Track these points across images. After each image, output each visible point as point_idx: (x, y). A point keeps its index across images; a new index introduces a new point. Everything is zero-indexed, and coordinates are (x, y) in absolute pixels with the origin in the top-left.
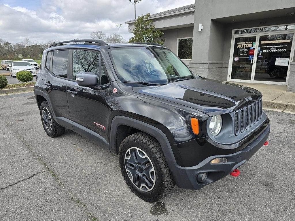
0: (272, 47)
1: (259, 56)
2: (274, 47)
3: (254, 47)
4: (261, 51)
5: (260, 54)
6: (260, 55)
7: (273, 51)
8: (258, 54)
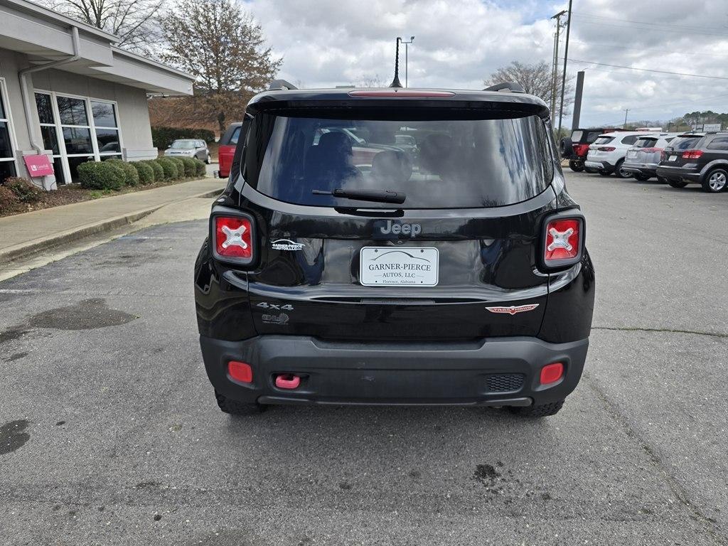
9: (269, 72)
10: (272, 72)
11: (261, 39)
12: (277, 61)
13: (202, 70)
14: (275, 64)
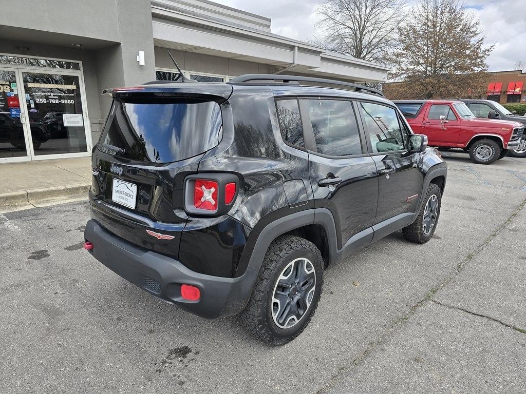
0: (51, 95)
1: (31, 110)
2: (54, 96)
3: (15, 92)
4: (32, 102)
5: (33, 106)
6: (33, 108)
7: (54, 101)
8: (29, 107)
9: (479, 58)
10: (481, 57)
11: (477, 32)
12: (488, 48)
13: (422, 61)
14: (486, 50)
